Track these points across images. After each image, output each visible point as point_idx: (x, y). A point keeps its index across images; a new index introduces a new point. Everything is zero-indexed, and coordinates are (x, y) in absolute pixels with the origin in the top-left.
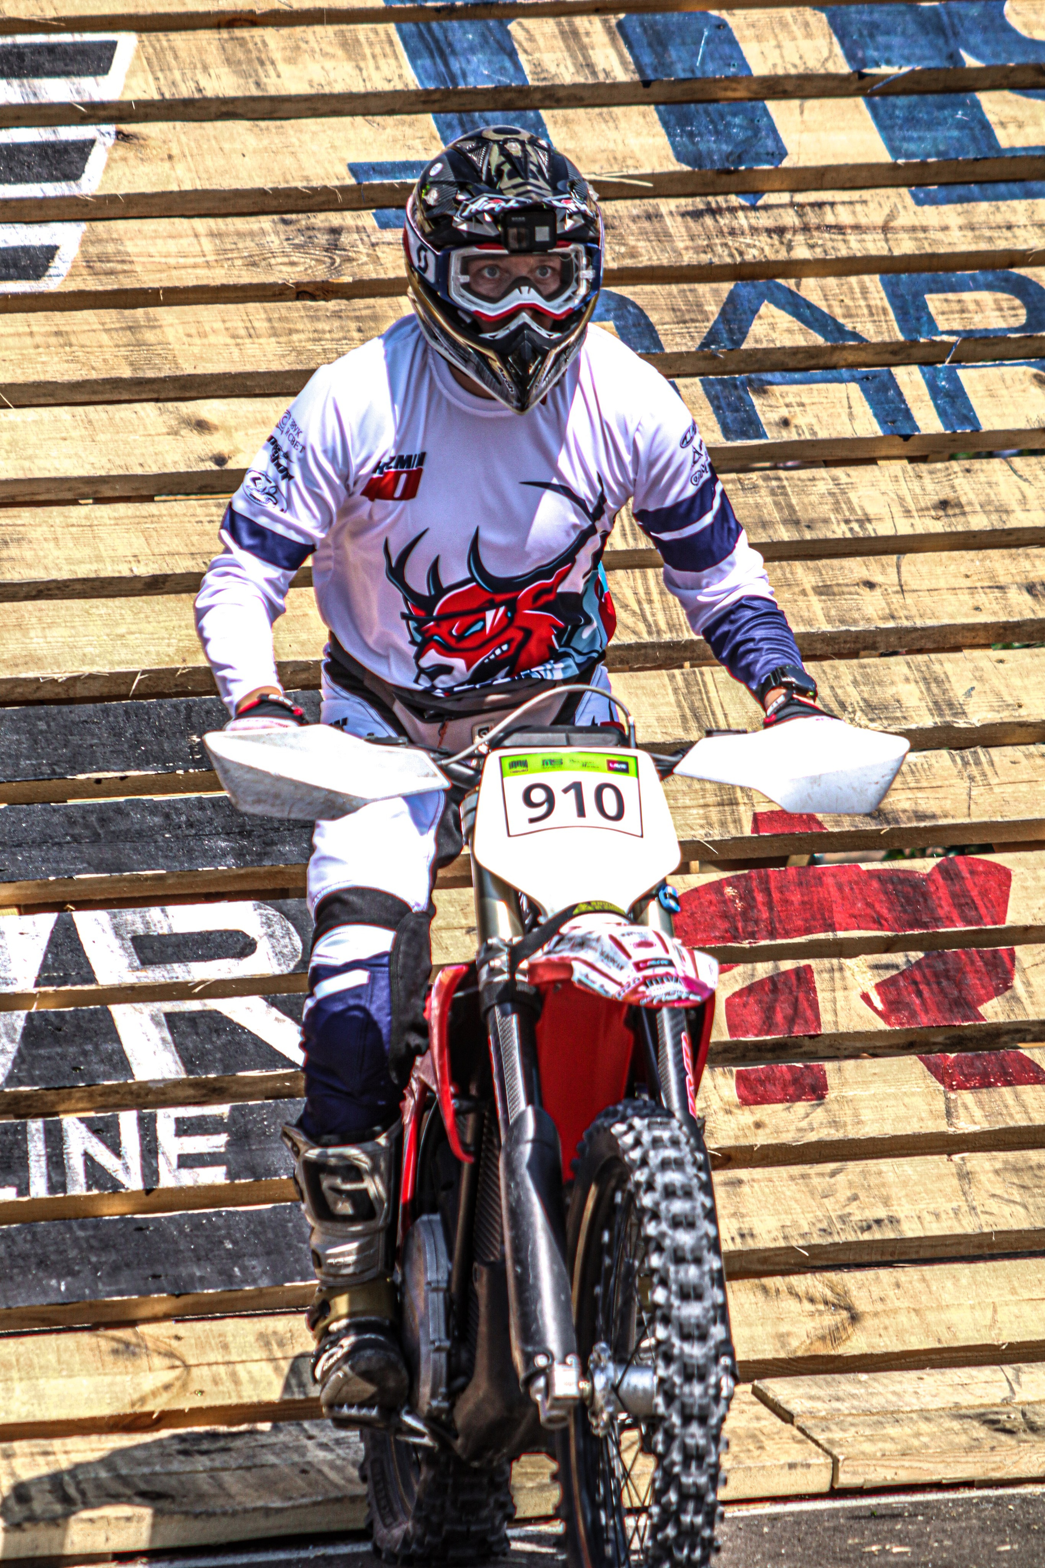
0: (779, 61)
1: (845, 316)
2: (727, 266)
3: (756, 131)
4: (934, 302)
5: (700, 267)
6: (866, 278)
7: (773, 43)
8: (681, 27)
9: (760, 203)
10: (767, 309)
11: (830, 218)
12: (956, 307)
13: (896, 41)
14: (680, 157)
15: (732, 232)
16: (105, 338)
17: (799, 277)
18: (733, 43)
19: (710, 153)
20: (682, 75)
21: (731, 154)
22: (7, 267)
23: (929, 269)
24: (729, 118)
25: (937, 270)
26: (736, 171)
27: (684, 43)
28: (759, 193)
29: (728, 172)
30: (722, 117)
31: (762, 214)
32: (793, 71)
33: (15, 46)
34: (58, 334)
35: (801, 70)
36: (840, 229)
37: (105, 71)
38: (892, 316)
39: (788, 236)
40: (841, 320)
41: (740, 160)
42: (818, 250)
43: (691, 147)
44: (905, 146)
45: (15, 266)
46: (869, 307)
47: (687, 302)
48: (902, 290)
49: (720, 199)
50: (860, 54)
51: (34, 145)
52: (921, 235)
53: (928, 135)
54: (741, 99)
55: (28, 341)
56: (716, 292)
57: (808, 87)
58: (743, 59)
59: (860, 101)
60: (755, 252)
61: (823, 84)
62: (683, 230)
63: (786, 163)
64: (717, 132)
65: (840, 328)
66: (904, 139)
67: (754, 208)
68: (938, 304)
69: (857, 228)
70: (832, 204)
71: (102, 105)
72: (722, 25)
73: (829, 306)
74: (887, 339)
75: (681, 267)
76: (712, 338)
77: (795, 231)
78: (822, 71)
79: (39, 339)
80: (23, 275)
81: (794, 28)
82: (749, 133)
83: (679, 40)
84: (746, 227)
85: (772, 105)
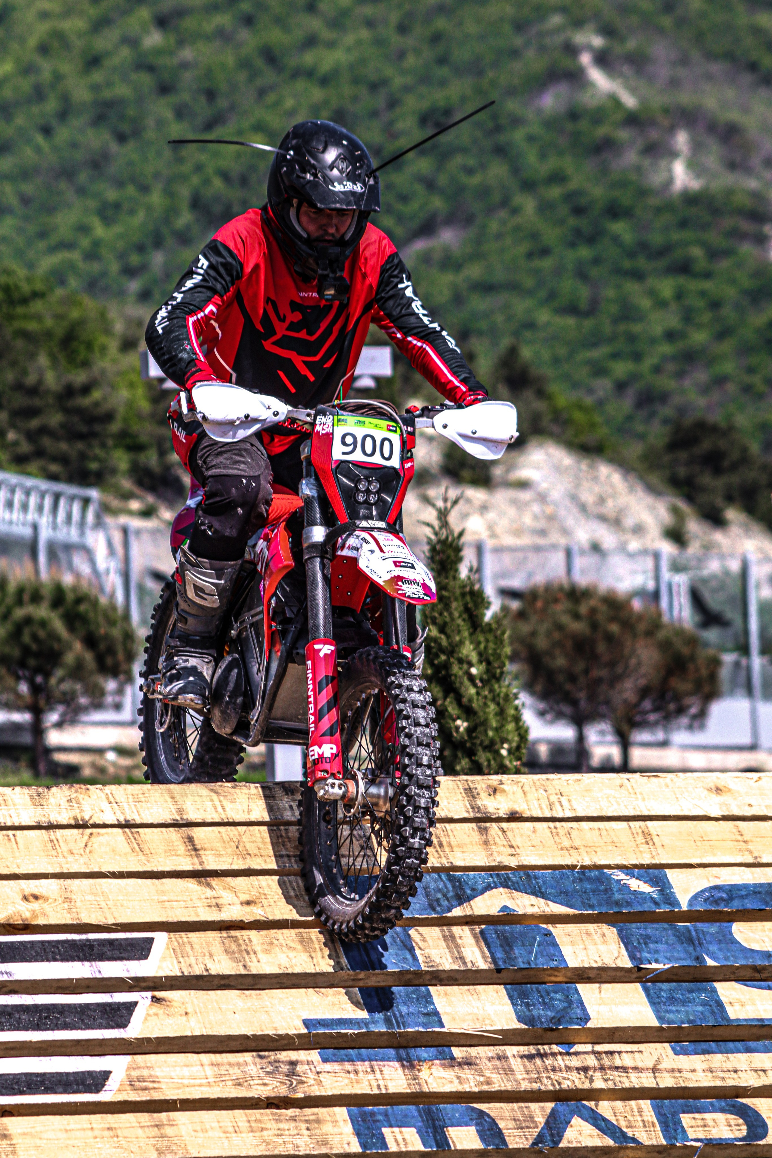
0: (585, 958)
1: (627, 1127)
2: (551, 1091)
3: (570, 1003)
4: (686, 1119)
5: (532, 1092)
6: (641, 1102)
7: (582, 946)
8: (522, 935)
9: (572, 1050)
10: (576, 1121)
11: (618, 1062)
12: (700, 1123)
13: (661, 947)
14: (520, 1019)
15: (554, 1070)
16: (140, 1132)
17: (597, 1100)
18: (556, 945)
19: (540, 1017)
20: (522, 966)
21: (553, 1018)
22: (78, 1084)
23: (683, 1098)
24: (552, 994)
25: (688, 1098)
26: (557, 1029)
27: (523, 945)
28: (572, 1044)
29: (552, 1030)
30: (548, 994)
31: (574, 1058)
32: (595, 965)
33: (88, 940)
34: (109, 1129)
35: (600, 964)
36: (625, 1069)
37: (146, 957)
38: (658, 1128)
39: (591, 1073)
40: (625, 1130)
41: (559, 1022)
42: (610, 1083)
43: (527, 1013)
44: (667, 1015)
45: (83, 1084)
46: (643, 1121)
47: (524, 1115)
48: (665, 1111)
49: (546, 1047)
50: (638, 955)
51: (98, 1005)
52: (677, 1074)
53: (682, 1009)
54: (561, 982)
55: (90, 1133)
56: (542, 1108)
57: (604, 975)
58: (562, 956)
59: (638, 985)
60: (569, 1083)
61: (613, 974)
62: (522, 1067)
63: (589, 1025)
64: (545, 1004)
65: (624, 1135)
66: (667, 1011)
67: (568, 1054)
68: (689, 1121)
69: (636, 1069)
70: (620, 1053)
71: (143, 979)
72: (548, 934)
73: (617, 1120)
74: (655, 1143)
75: (520, 1092)
76: (539, 1139)
77: (595, 1070)
78: (614, 966)
79: (96, 1133)
80: (88, 1090)
81: (595, 937)
82: (566, 1004)
83: (520, 943)
84: (563, 1066)
85: (580, 987)
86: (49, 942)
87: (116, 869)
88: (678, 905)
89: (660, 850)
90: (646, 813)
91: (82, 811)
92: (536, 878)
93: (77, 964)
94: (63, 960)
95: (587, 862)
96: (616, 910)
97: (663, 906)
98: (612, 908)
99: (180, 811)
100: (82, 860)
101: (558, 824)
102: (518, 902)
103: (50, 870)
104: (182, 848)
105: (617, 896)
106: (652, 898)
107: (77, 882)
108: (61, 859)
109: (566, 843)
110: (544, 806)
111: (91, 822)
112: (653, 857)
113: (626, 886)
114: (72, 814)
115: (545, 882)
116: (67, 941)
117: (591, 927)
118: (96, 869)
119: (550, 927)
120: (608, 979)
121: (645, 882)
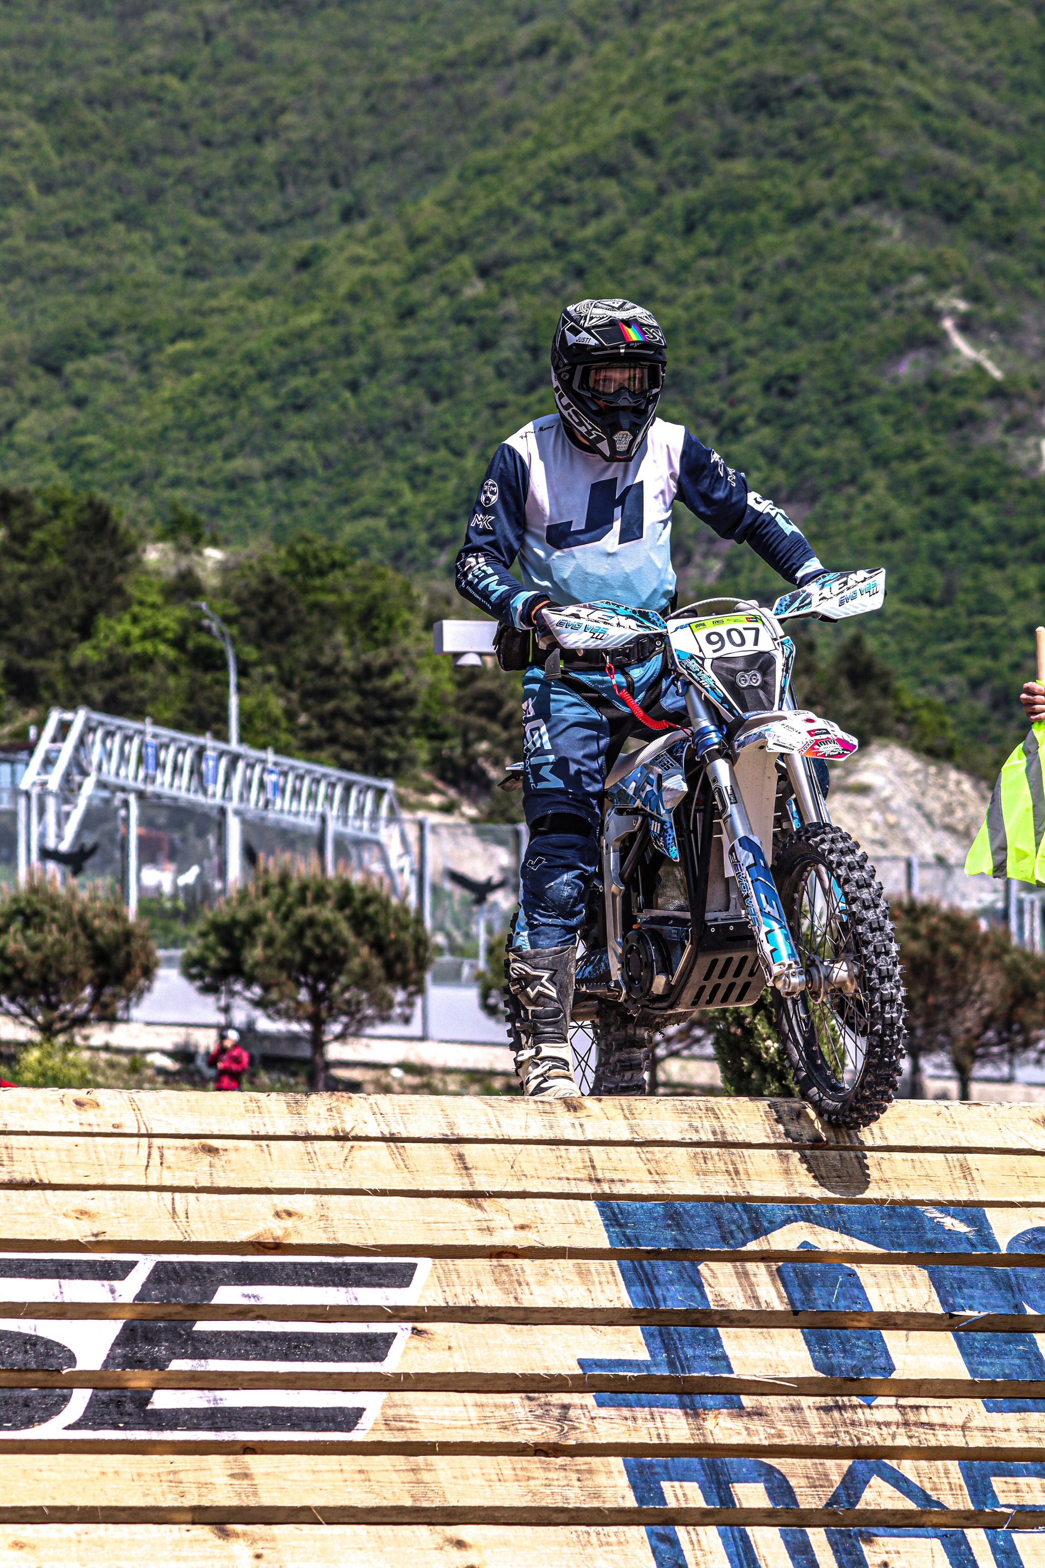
0: (892, 1302)
1: (933, 1490)
2: (849, 1447)
3: (874, 1350)
4: (997, 1483)
5: (828, 1447)
6: (948, 1462)
7: (889, 1289)
8: (823, 1274)
9: (874, 1403)
10: (875, 1481)
11: (924, 1418)
12: (1013, 1488)
13: (977, 1292)
14: (818, 1367)
15: (853, 1424)
16: (394, 1476)
17: (899, 1458)
18: (861, 1288)
19: (839, 1365)
20: (822, 1309)
21: (855, 1366)
23: (996, 1460)
24: (854, 1341)
25: (1001, 1460)
26: (859, 1379)
27: (824, 1286)
28: (875, 1396)
29: (852, 1380)
30: (849, 1340)
31: (875, 1411)
32: (902, 1310)
33: (344, 1264)
34: (361, 1472)
35: (908, 1310)
36: (931, 1426)
37: (407, 1285)
38: (966, 1491)
39: (893, 1429)
40: (929, 1492)
41: (862, 1371)
42: (915, 1440)
43: (826, 1360)
44: (982, 1368)
45: (333, 1421)
46: (950, 1483)
47: (818, 1473)
48: (974, 1473)
49: (845, 1399)
50: (951, 1301)
52: (989, 1434)
53: (999, 1361)
54: (864, 1328)
55: (339, 1476)
56: (839, 1466)
57: (912, 1322)
58: (866, 1299)
59: (950, 1334)
60: (869, 1439)
61: (923, 1320)
62: (817, 1420)
63: (894, 1376)
64: (845, 1351)
65: (928, 1498)
66: (981, 1363)
67: (870, 1407)
68: (1001, 1485)
69: (943, 1426)
70: (926, 1407)
71: (403, 1308)
72: (853, 1274)
73: (921, 1481)
74: (962, 1508)
75: (815, 1447)
76: (834, 1499)
77: (898, 1425)
78: (924, 1311)
79: (346, 1475)
80: (339, 1428)
81: (904, 1279)
82: (869, 1352)
83: (821, 1283)
84: (863, 1420)
85: (885, 1333)
86: (301, 1264)
87: (378, 1186)
88: (997, 1247)
89: (979, 1186)
90: (965, 1144)
91: (343, 1121)
92: (841, 1212)
93: (332, 1290)
95: (898, 1196)
96: (929, 1250)
97: (980, 1247)
98: (924, 1249)
99: (451, 1125)
100: (341, 1176)
101: (867, 1154)
102: (820, 1238)
103: (306, 1185)
104: (451, 1165)
105: (930, 1236)
106: (968, 1239)
107: (335, 1198)
108: (318, 1174)
109: (876, 1175)
111: (353, 1134)
112: (971, 1193)
113: (940, 1225)
114: (331, 1124)
115: (850, 1217)
116: (321, 1264)
117: (899, 1268)
118: (356, 1186)
119: (854, 1267)
120: (917, 1326)
121: (961, 1221)
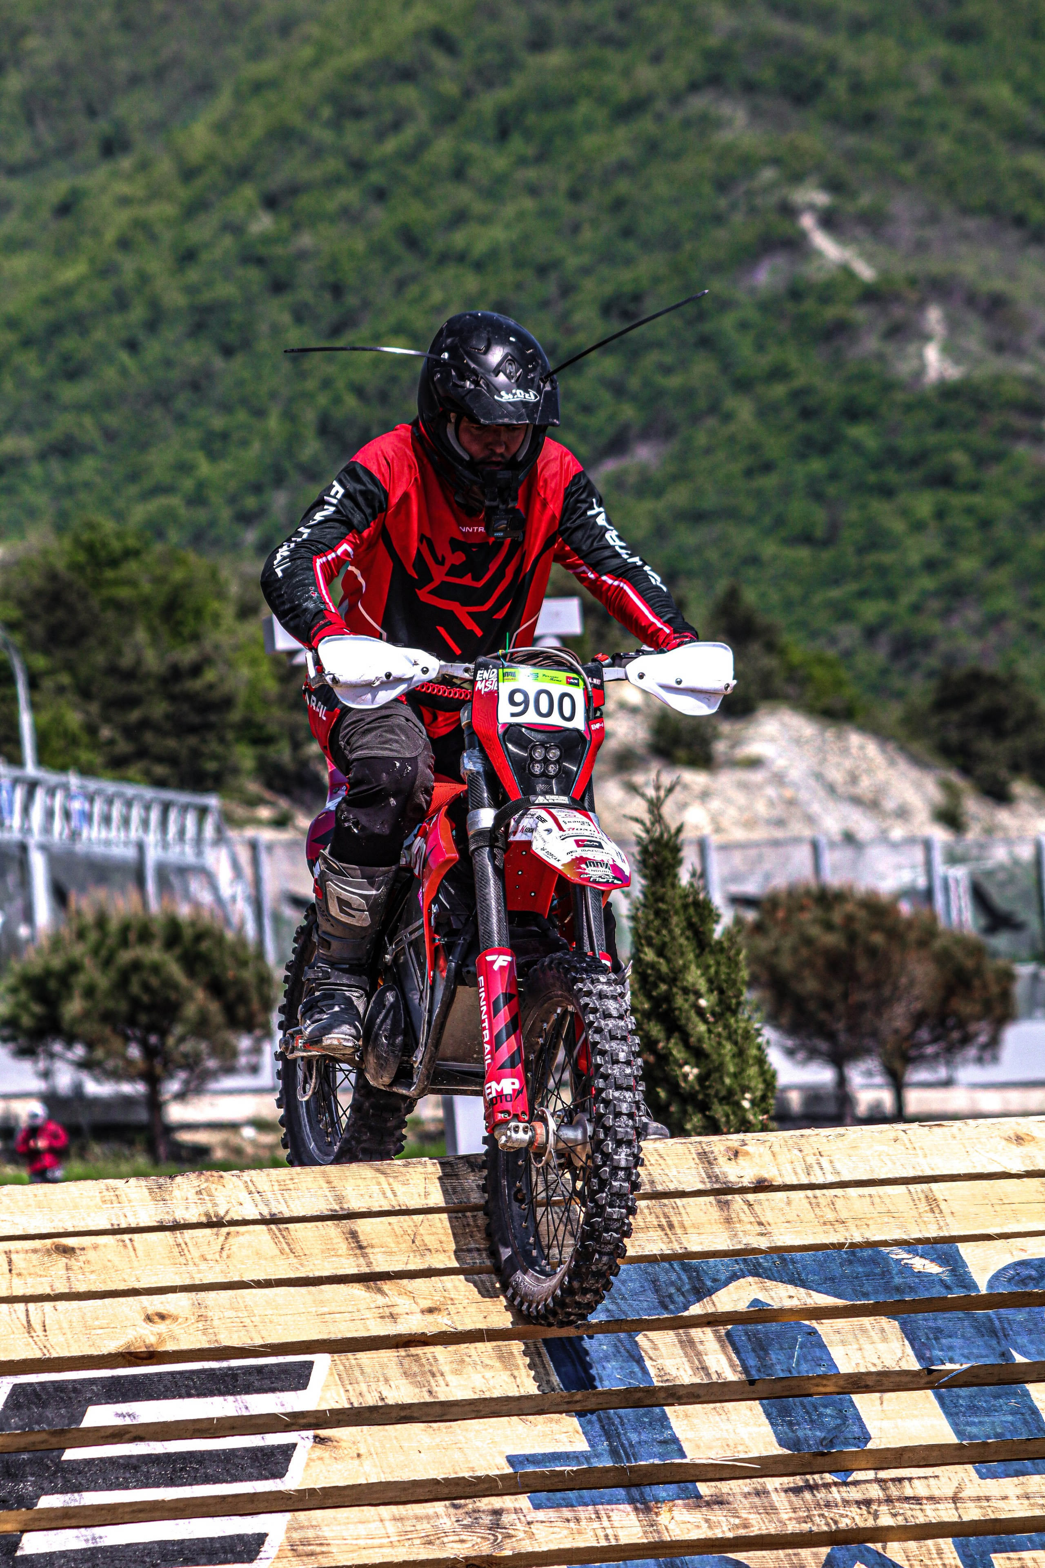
0: (861, 1361)
2: (825, 1533)
3: (845, 1419)
4: (999, 1560)
5: (802, 1534)
6: (941, 1541)
7: (856, 1346)
8: (779, 1335)
9: (850, 1479)
11: (908, 1492)
12: (1017, 1564)
13: (957, 1342)
14: (782, 1442)
15: (828, 1505)
17: (884, 1541)
18: (823, 1347)
19: (807, 1439)
20: (782, 1375)
21: (824, 1439)
22: (225, 1553)
23: (995, 1533)
24: (821, 1409)
25: (1001, 1533)
26: (830, 1453)
27: (781, 1348)
28: (851, 1471)
29: (823, 1454)
30: (816, 1409)
31: (852, 1489)
32: (873, 1369)
33: (230, 1368)
35: (880, 1368)
36: (917, 1500)
37: (304, 1387)
39: (874, 1507)
41: (832, 1443)
42: (900, 1518)
43: (790, 1435)
44: (970, 1429)
45: (232, 1551)
46: (944, 1565)
47: (792, 1564)
48: (972, 1550)
49: (816, 1477)
50: (928, 1354)
51: (246, 1450)
52: (985, 1504)
53: (988, 1419)
54: (831, 1393)
56: (815, 1555)
57: (887, 1382)
58: (832, 1360)
59: (930, 1393)
60: (848, 1521)
61: (898, 1379)
62: (786, 1504)
63: (870, 1446)
64: (812, 1421)
66: (969, 1424)
67: (846, 1484)
68: (1001, 1562)
69: (931, 1499)
70: (910, 1479)
71: (302, 1415)
72: (813, 1332)
75: (786, 1535)
77: (880, 1502)
78: (899, 1369)
81: (873, 1333)
82: (839, 1421)
83: (777, 1346)
84: (839, 1500)
85: (855, 1398)
86: (181, 1373)
87: (261, 1276)
88: (976, 1287)
89: (949, 1219)
90: (929, 1172)
91: (215, 1205)
92: (793, 1262)
93: (218, 1400)
94: (200, 1395)
95: (858, 1239)
96: (897, 1298)
97: (956, 1290)
98: (891, 1296)
99: (339, 1199)
100: (218, 1268)
101: (818, 1192)
102: (772, 1293)
103: (179, 1282)
104: (343, 1246)
105: (897, 1280)
106: (941, 1281)
107: (212, 1294)
108: (191, 1267)
109: (830, 1216)
110: (799, 1171)
111: (228, 1218)
112: (940, 1228)
113: (908, 1268)
114: (202, 1210)
115: (805, 1267)
117: (866, 1321)
118: (236, 1278)
119: (814, 1324)
120: (891, 1386)
121: (932, 1261)
